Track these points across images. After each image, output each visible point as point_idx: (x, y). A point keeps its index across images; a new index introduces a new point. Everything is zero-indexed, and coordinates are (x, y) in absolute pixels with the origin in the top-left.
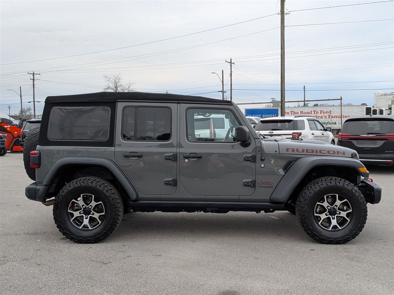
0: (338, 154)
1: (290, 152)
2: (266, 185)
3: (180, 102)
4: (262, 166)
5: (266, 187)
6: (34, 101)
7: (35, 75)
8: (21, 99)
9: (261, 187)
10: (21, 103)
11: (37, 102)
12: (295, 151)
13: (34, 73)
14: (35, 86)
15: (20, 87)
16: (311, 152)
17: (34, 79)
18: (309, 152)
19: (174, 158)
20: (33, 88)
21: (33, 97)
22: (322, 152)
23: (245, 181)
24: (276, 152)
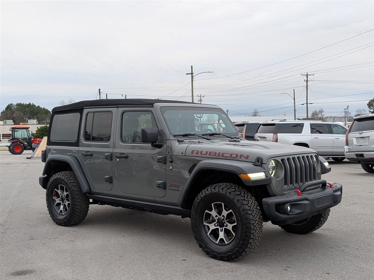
0: (241, 157)
1: (195, 154)
2: (174, 188)
3: (118, 106)
4: (171, 168)
5: (175, 190)
6: (307, 103)
7: (308, 76)
8: (295, 102)
9: (170, 189)
10: (295, 106)
11: (310, 104)
12: (199, 153)
13: (307, 74)
14: (308, 88)
15: (294, 90)
16: (214, 154)
17: (307, 81)
18: (211, 154)
19: (111, 157)
20: (306, 90)
21: (306, 99)
22: (225, 155)
23: (158, 182)
24: (182, 154)
